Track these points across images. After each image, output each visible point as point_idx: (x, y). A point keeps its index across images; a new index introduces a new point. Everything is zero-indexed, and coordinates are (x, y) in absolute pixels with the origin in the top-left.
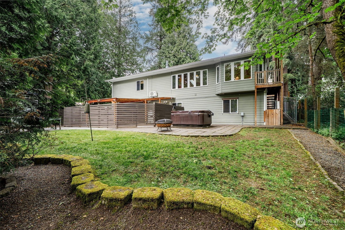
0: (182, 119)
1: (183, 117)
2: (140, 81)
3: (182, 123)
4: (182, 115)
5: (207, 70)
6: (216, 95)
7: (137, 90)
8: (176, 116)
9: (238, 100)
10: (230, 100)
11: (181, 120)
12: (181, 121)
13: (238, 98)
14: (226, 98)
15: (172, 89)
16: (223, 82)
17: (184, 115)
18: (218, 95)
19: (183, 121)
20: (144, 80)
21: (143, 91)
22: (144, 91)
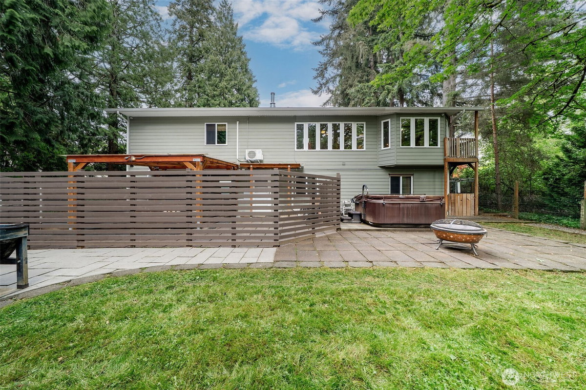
0: (406, 212)
1: (408, 208)
2: (216, 124)
3: (406, 221)
4: (406, 205)
5: (365, 123)
6: (380, 167)
7: (208, 143)
8: (391, 206)
9: (412, 177)
10: (401, 177)
11: (403, 214)
12: (403, 217)
13: (413, 175)
14: (396, 174)
15: (296, 150)
16: (398, 147)
17: (410, 205)
18: (383, 167)
19: (407, 217)
20: (226, 123)
21: (223, 147)
22: (227, 147)
